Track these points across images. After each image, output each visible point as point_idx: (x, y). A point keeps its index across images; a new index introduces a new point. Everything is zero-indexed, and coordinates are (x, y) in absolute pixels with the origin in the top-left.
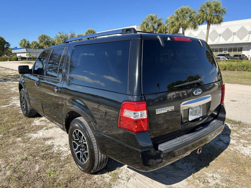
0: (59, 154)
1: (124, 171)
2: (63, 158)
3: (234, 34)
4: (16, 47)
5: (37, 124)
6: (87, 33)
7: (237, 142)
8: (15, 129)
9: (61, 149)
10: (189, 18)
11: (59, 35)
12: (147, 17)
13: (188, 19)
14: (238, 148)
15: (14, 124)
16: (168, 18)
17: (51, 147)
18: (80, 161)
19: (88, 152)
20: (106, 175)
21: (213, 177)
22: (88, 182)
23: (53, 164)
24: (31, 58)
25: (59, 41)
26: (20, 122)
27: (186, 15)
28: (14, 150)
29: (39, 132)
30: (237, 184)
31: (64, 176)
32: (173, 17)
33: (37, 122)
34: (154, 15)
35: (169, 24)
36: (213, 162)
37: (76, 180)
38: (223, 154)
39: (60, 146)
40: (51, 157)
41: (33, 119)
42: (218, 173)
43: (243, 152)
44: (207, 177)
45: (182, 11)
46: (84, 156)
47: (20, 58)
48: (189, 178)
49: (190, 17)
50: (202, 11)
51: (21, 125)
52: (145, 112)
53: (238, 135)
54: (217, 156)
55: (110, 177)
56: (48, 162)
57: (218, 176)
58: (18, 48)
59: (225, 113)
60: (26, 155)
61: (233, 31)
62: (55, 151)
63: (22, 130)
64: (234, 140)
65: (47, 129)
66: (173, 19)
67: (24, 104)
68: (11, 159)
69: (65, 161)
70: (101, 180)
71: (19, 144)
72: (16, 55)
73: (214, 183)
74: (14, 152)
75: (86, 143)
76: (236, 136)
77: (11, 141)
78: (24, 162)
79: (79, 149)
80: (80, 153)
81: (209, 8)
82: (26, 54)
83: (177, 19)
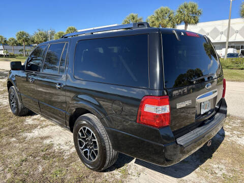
0: (61, 153)
1: (132, 167)
2: (67, 157)
5: (29, 123)
6: (68, 31)
7: (231, 134)
8: (7, 128)
9: (61, 147)
10: (168, 18)
11: (38, 32)
12: (128, 16)
14: (233, 139)
15: (5, 123)
16: (149, 18)
17: (50, 146)
18: (88, 159)
19: (98, 149)
20: (115, 172)
21: (218, 168)
22: (99, 180)
23: (57, 164)
24: (8, 56)
25: (38, 38)
26: (11, 121)
27: (166, 15)
28: (9, 151)
29: (34, 131)
30: (242, 173)
31: (71, 175)
32: (153, 17)
33: (29, 120)
34: (135, 15)
36: (215, 153)
37: (86, 179)
38: (222, 145)
39: (60, 144)
40: (54, 157)
41: (24, 118)
42: (222, 163)
43: (239, 142)
44: (213, 168)
45: (162, 12)
46: (93, 154)
48: (197, 170)
50: (180, 11)
51: (12, 124)
52: (168, 106)
53: (230, 127)
54: (217, 148)
55: (119, 173)
56: (51, 162)
57: (223, 167)
59: (226, 107)
60: (24, 156)
62: (56, 151)
63: (14, 130)
64: (228, 131)
65: (42, 128)
66: (153, 19)
67: (13, 102)
68: (9, 160)
69: (69, 159)
70: (112, 177)
71: (15, 144)
73: (221, 173)
74: (10, 153)
75: (96, 140)
76: (229, 128)
77: (4, 141)
78: (24, 163)
79: (86, 147)
80: (87, 151)
81: (186, 9)
82: (2, 51)
83: (157, 19)
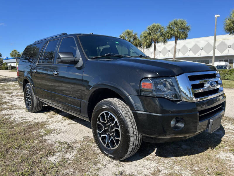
3: (202, 49)
4: (8, 58)
12: (124, 32)
13: (159, 34)
16: (143, 33)
27: (157, 30)
32: (146, 32)
34: (130, 30)
35: (143, 38)
45: (154, 28)
47: (10, 68)
49: (160, 33)
50: (170, 27)
58: (9, 58)
61: (201, 47)
66: (146, 34)
72: (7, 65)
81: (175, 25)
82: (16, 64)
83: (150, 34)
